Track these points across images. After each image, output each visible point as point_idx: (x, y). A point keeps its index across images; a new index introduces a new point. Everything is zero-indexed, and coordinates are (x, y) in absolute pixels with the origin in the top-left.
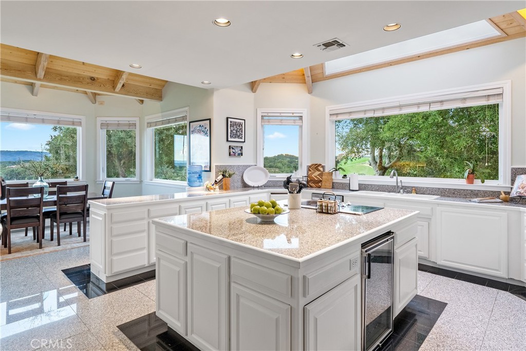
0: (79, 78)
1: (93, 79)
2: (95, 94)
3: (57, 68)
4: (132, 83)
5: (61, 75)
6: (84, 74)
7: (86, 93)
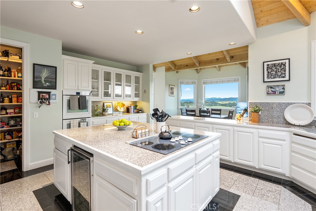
0: (212, 61)
1: (218, 59)
2: (220, 67)
3: (203, 60)
4: (238, 54)
5: (205, 62)
6: (214, 58)
7: (215, 67)
